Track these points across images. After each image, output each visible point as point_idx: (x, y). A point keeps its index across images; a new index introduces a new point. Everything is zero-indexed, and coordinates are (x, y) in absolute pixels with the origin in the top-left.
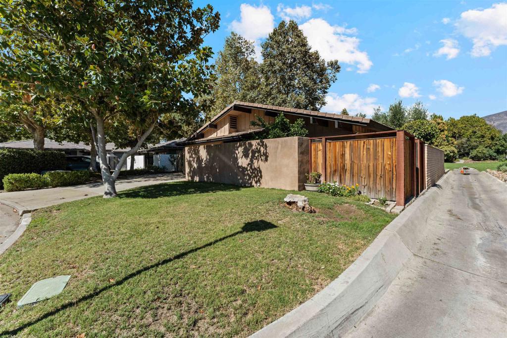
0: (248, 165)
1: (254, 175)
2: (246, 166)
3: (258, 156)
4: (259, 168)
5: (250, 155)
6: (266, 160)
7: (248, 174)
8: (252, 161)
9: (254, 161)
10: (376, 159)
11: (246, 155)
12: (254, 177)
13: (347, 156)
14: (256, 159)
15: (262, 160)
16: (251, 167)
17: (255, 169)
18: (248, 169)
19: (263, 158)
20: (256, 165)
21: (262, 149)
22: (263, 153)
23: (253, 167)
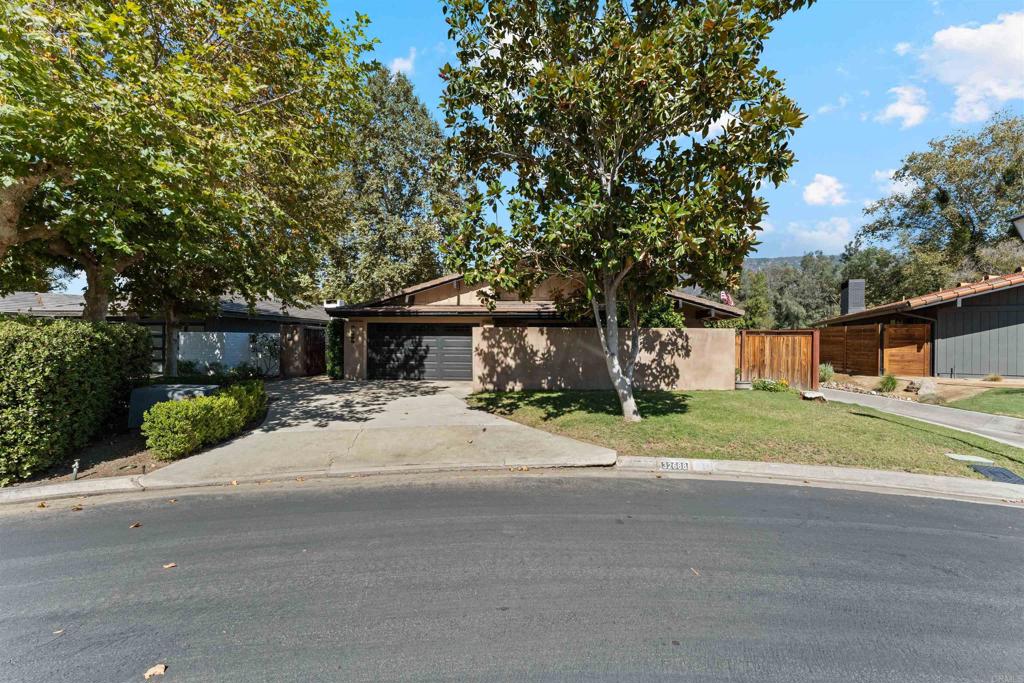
0: (653, 361)
1: (663, 374)
2: (648, 363)
3: (673, 349)
4: (674, 365)
5: (657, 348)
6: (687, 354)
7: (652, 374)
8: (660, 355)
9: (665, 356)
10: (794, 354)
11: (650, 348)
12: (664, 378)
13: (767, 352)
14: (669, 353)
15: (679, 355)
16: (659, 364)
17: (667, 367)
18: (653, 366)
19: (682, 352)
20: (668, 360)
21: (680, 342)
22: (682, 346)
23: (663, 364)
